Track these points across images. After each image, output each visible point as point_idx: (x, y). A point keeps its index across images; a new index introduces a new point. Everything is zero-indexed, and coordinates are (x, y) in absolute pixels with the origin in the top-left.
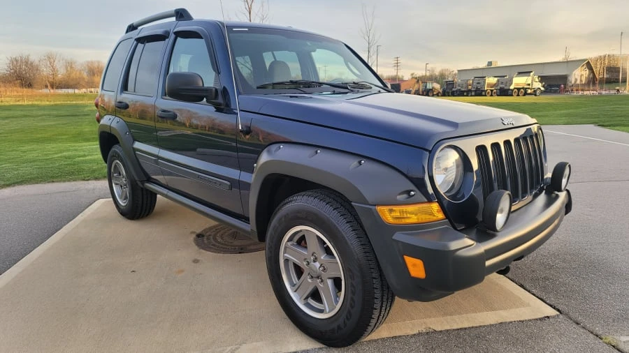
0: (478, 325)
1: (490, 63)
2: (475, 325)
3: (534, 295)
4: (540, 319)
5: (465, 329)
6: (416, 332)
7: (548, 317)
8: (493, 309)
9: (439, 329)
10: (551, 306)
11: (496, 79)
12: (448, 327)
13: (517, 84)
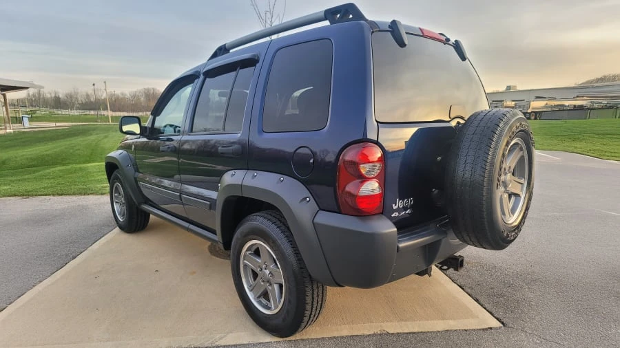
0: (426, 330)
1: (509, 88)
2: (423, 331)
3: (485, 309)
4: (483, 330)
5: (414, 333)
6: (371, 333)
7: (491, 328)
8: (443, 319)
9: (391, 332)
10: (497, 319)
11: (513, 103)
12: (400, 331)
13: (533, 108)
